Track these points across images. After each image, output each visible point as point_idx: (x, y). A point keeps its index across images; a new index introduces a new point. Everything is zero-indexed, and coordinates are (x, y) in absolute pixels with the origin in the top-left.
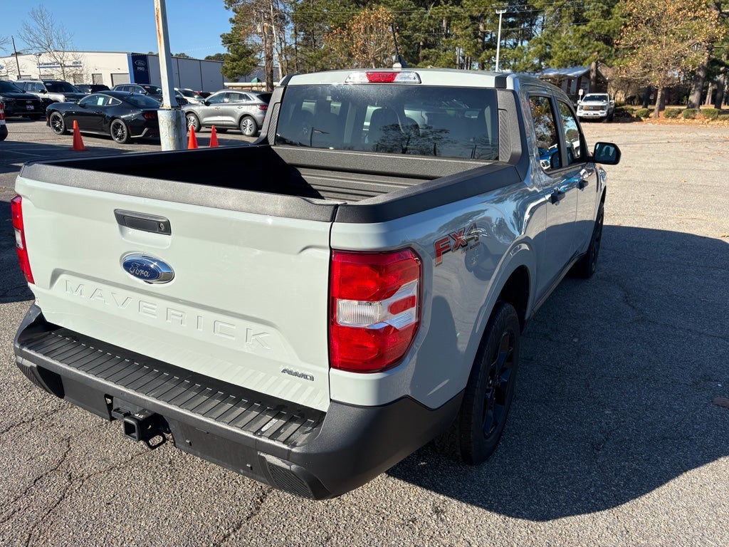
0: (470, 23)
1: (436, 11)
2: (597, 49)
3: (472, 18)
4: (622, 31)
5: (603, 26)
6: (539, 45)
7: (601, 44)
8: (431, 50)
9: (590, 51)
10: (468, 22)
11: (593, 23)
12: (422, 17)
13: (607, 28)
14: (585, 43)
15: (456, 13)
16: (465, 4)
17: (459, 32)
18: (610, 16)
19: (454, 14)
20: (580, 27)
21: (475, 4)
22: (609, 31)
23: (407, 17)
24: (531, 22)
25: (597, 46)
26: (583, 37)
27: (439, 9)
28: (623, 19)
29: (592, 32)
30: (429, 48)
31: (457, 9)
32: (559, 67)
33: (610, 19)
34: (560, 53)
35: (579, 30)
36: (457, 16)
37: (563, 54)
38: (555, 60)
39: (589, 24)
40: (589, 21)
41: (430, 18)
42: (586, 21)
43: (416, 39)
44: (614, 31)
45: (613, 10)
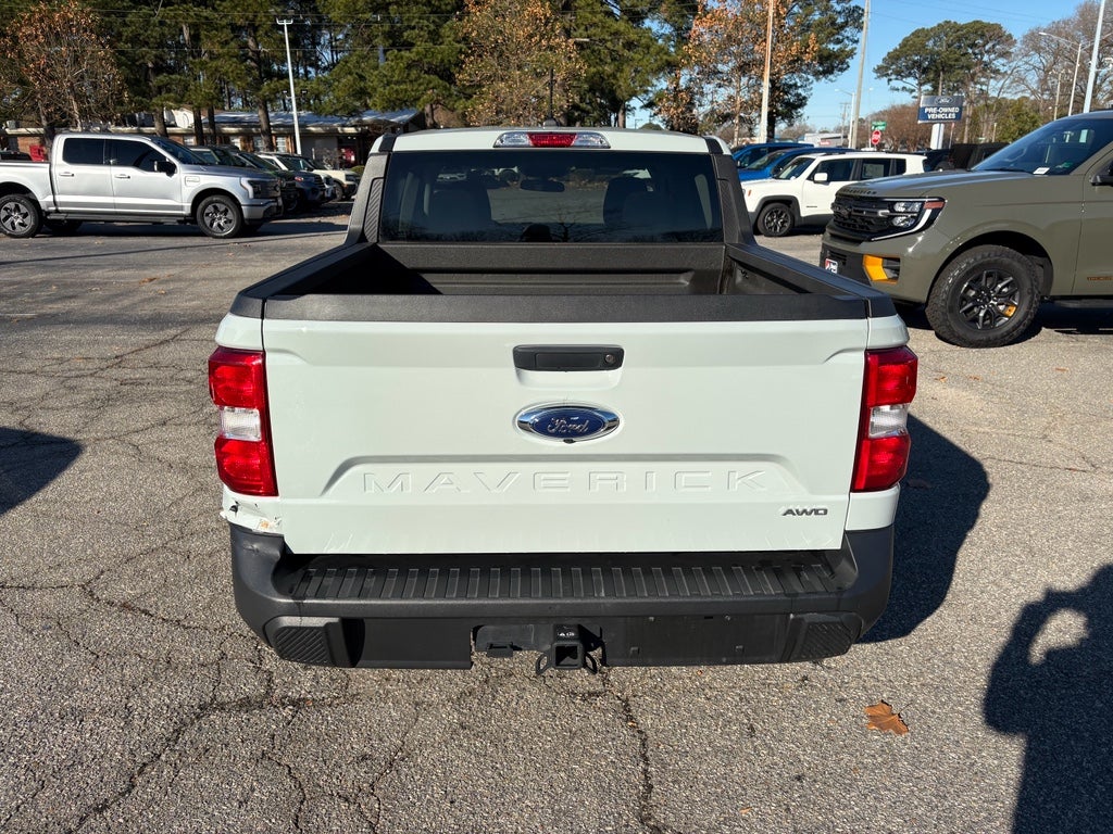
0: (232, 35)
1: (172, 14)
2: (431, 85)
3: (235, 29)
4: (463, 62)
5: (433, 53)
6: (349, 77)
7: (435, 80)
8: (173, 77)
9: (422, 87)
10: (226, 34)
11: (420, 47)
12: (148, 22)
13: (440, 57)
14: (413, 76)
15: (206, 18)
16: (219, 5)
17: (217, 49)
18: (441, 40)
19: (203, 21)
20: (403, 53)
21: (237, 6)
22: (442, 61)
23: (120, 20)
24: (314, 40)
25: (430, 82)
26: (409, 67)
27: (176, 10)
28: (458, 46)
29: (420, 60)
30: (170, 73)
31: (207, 13)
32: (384, 109)
33: (441, 44)
34: (382, 90)
35: (402, 57)
36: (209, 22)
37: (387, 91)
38: (377, 99)
39: (414, 50)
40: (412, 45)
41: (162, 23)
42: (409, 45)
43: (143, 57)
44: (449, 61)
45: (442, 31)
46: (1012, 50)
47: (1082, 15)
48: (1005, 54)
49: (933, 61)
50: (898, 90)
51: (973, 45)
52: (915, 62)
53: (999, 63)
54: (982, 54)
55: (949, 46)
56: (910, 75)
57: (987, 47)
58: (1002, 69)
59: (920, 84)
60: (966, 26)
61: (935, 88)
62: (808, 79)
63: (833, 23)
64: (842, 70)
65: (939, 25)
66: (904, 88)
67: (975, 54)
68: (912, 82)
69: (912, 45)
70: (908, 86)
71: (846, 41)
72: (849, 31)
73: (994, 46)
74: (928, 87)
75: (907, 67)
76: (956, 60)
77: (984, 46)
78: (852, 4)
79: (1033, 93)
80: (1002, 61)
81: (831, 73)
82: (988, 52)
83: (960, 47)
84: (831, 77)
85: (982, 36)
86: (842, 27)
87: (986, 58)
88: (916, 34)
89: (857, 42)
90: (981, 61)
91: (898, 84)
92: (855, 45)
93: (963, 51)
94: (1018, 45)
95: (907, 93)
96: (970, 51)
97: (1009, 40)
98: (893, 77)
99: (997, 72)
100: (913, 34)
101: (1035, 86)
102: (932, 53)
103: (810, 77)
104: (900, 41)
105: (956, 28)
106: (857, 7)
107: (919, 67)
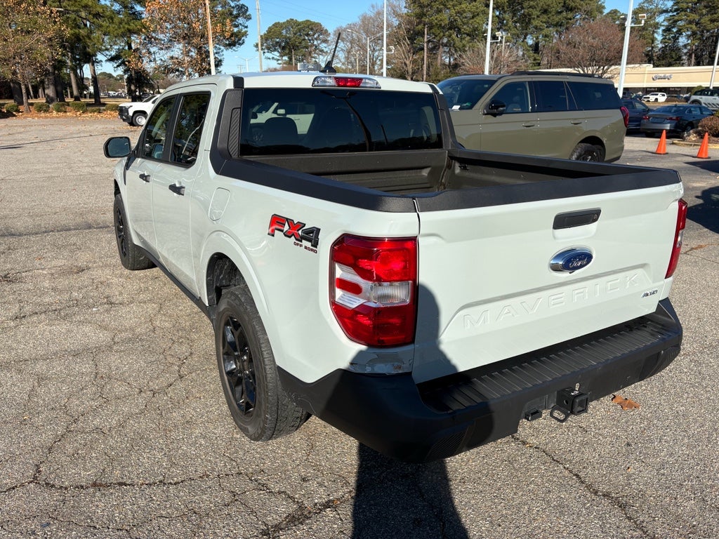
46: (329, 39)
47: (363, 22)
48: (325, 41)
49: (287, 43)
50: (269, 59)
51: (308, 35)
52: (277, 43)
53: (323, 46)
54: (313, 41)
55: (295, 34)
56: (275, 50)
57: (315, 36)
58: (325, 50)
59: (282, 56)
60: (303, 22)
61: (290, 59)
62: (220, 49)
63: (231, 14)
64: (240, 44)
65: (287, 21)
66: (273, 58)
67: (310, 40)
68: (276, 54)
69: (274, 32)
70: (275, 57)
71: (240, 27)
72: (241, 20)
73: (319, 35)
74: (286, 58)
75: (272, 45)
76: (300, 43)
77: (314, 35)
78: (241, 2)
79: (343, 64)
80: (324, 45)
81: (235, 46)
82: (316, 39)
83: (301, 35)
84: (234, 48)
85: (312, 29)
86: (237, 17)
87: (315, 43)
88: (276, 25)
89: (247, 27)
90: (313, 45)
91: (270, 55)
92: (246, 29)
93: (302, 38)
94: (332, 36)
95: (275, 61)
96: (306, 38)
97: (326, 33)
98: (266, 51)
99: (322, 51)
100: (273, 25)
101: (343, 60)
102: (286, 37)
103: (222, 48)
104: (267, 29)
105: (297, 24)
106: (243, 5)
107: (280, 46)
